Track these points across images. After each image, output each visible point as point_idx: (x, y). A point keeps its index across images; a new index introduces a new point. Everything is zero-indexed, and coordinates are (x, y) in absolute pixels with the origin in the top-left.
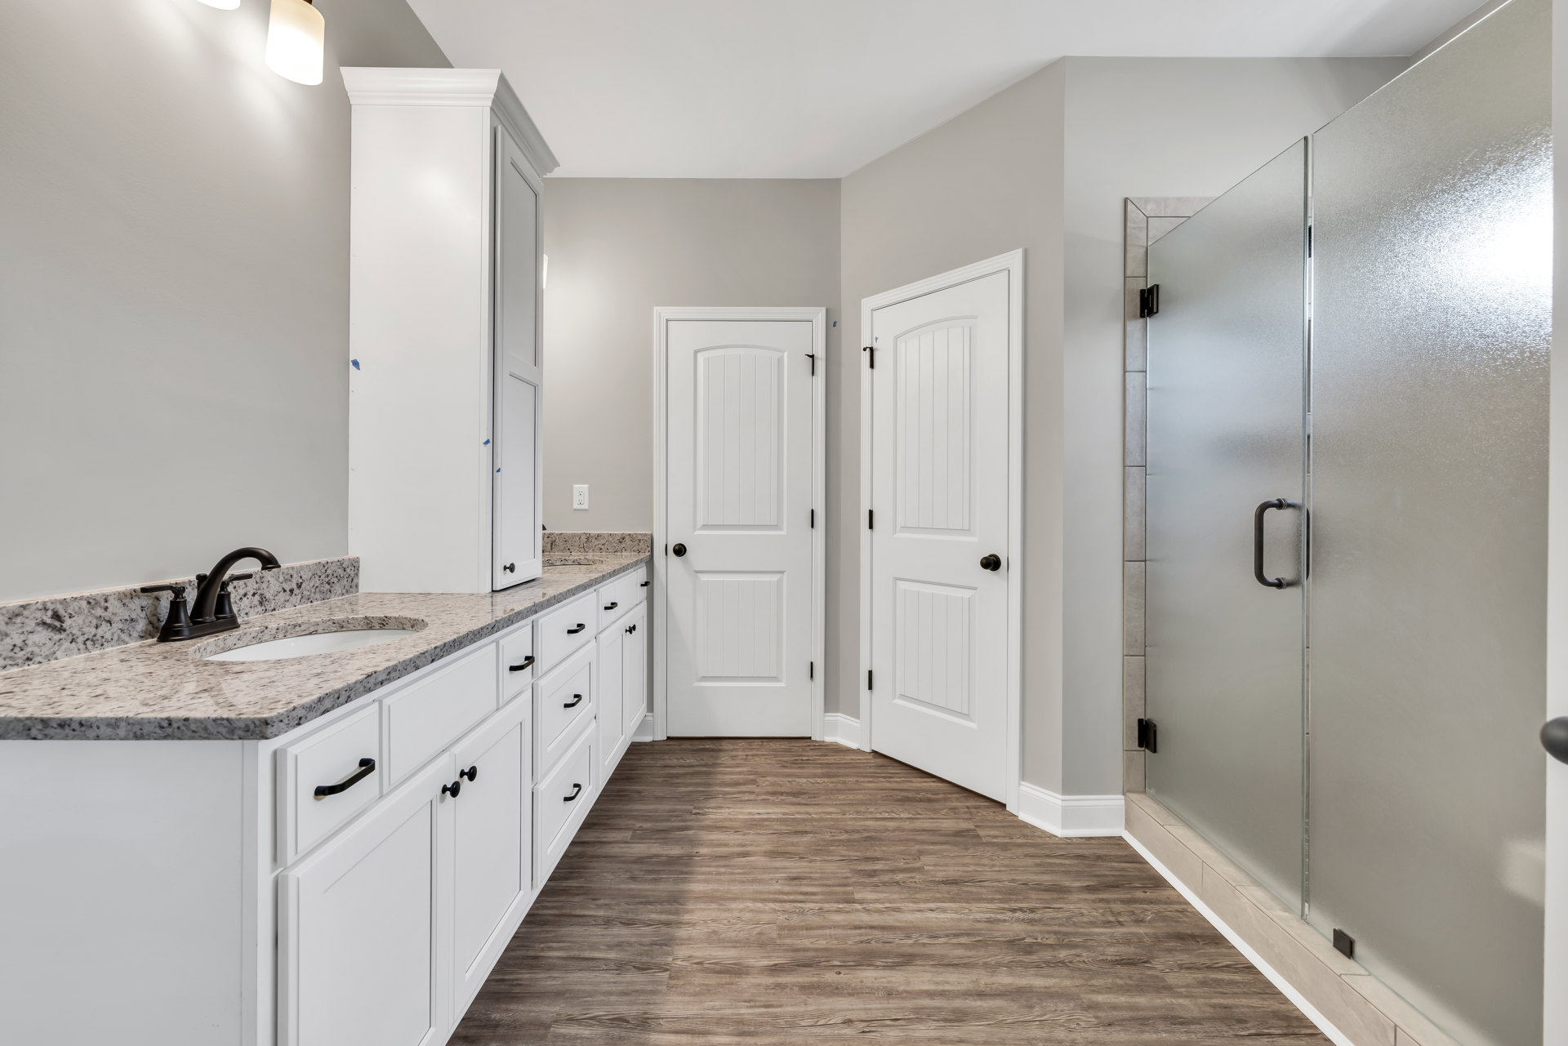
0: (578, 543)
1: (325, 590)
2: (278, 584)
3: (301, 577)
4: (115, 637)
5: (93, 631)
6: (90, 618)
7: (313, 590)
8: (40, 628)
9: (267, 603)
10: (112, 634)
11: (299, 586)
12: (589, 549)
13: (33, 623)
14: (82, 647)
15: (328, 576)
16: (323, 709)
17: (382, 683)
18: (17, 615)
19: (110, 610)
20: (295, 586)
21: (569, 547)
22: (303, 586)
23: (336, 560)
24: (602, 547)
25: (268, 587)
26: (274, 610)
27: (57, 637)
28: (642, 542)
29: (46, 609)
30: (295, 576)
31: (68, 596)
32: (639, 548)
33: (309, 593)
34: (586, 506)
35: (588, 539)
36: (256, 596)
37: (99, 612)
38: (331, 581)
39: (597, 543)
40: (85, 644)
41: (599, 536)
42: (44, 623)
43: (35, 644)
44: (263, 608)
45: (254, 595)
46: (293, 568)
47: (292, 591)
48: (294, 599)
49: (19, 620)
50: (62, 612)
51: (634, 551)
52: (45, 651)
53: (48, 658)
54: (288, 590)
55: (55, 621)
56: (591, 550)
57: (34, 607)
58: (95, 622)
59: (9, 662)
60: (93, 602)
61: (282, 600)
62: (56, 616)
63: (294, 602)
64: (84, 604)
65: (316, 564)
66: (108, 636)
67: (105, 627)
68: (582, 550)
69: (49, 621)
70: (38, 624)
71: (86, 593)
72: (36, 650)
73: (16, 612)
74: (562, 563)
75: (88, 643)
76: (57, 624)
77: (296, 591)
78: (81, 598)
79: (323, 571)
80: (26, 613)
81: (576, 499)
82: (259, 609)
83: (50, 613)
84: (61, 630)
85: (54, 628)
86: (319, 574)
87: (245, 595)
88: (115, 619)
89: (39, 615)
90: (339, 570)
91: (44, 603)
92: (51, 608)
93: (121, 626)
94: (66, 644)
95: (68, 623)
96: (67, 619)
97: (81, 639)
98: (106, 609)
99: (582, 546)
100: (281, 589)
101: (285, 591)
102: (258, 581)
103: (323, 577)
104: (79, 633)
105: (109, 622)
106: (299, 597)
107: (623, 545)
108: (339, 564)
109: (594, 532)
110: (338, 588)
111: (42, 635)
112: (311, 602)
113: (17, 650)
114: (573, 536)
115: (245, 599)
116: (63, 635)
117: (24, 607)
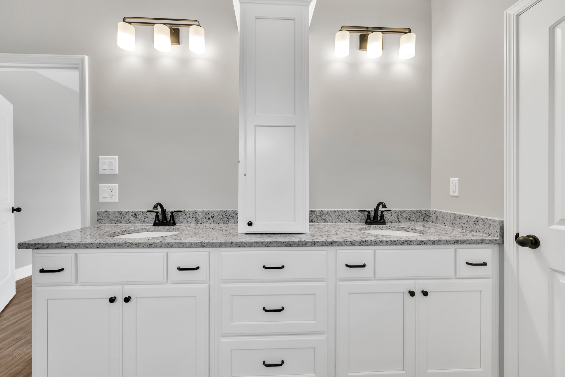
0: (449, 220)
1: (225, 220)
2: (203, 216)
3: (213, 214)
4: (149, 222)
5: (144, 219)
6: (143, 216)
7: (219, 219)
8: (132, 217)
9: (198, 221)
10: (149, 221)
11: (213, 217)
12: (456, 225)
13: (130, 215)
14: (141, 222)
15: (227, 215)
16: (36, 247)
17: (65, 247)
18: (127, 213)
19: (148, 215)
20: (210, 217)
21: (445, 222)
22: (214, 217)
23: (231, 210)
24: (464, 225)
25: (198, 216)
26: (201, 223)
27: (136, 219)
28: (492, 226)
29: (133, 213)
30: (210, 214)
31: (138, 210)
32: (490, 231)
33: (217, 220)
34: (457, 194)
35: (455, 217)
36: (194, 218)
37: (145, 215)
38: (229, 217)
39: (460, 222)
40: (142, 222)
41: (461, 217)
42: (133, 216)
43: (131, 220)
44: (197, 222)
45: (193, 217)
46: (209, 211)
47: (209, 219)
48: (210, 221)
49: (128, 214)
50: (136, 214)
51: (486, 234)
52: (133, 222)
53: (134, 223)
54: (207, 218)
55: (135, 215)
56: (456, 227)
57: (130, 212)
58: (144, 217)
59: (126, 222)
60: (143, 213)
61: (205, 221)
62: (135, 214)
63: (210, 222)
64: (141, 213)
65: (220, 211)
66: (147, 221)
67: (146, 219)
68: (452, 226)
69: (134, 215)
70: (131, 216)
71: (142, 210)
72: (131, 221)
73: (127, 212)
74: (413, 231)
75: (143, 222)
76: (136, 216)
77: (211, 219)
78: (141, 211)
79: (224, 213)
80: (129, 213)
81: (452, 188)
82: (195, 222)
83: (134, 214)
84: (136, 218)
85: (135, 217)
86: (222, 214)
87: (189, 217)
88: (149, 217)
89: (132, 213)
90: (233, 214)
91: (133, 211)
92: (134, 212)
93: (151, 219)
94: (138, 221)
95: (138, 216)
96: (138, 215)
97: (141, 221)
98: (147, 215)
99: (451, 222)
100: (204, 217)
101: (206, 218)
102: (194, 213)
103: (224, 215)
104: (140, 219)
105: (148, 218)
106: (213, 221)
107: (477, 227)
108: (233, 212)
109: (459, 213)
110: (232, 220)
111: (132, 218)
112: (219, 223)
113: (127, 220)
114: (447, 214)
115: (189, 218)
116: (137, 219)
117: (129, 211)
